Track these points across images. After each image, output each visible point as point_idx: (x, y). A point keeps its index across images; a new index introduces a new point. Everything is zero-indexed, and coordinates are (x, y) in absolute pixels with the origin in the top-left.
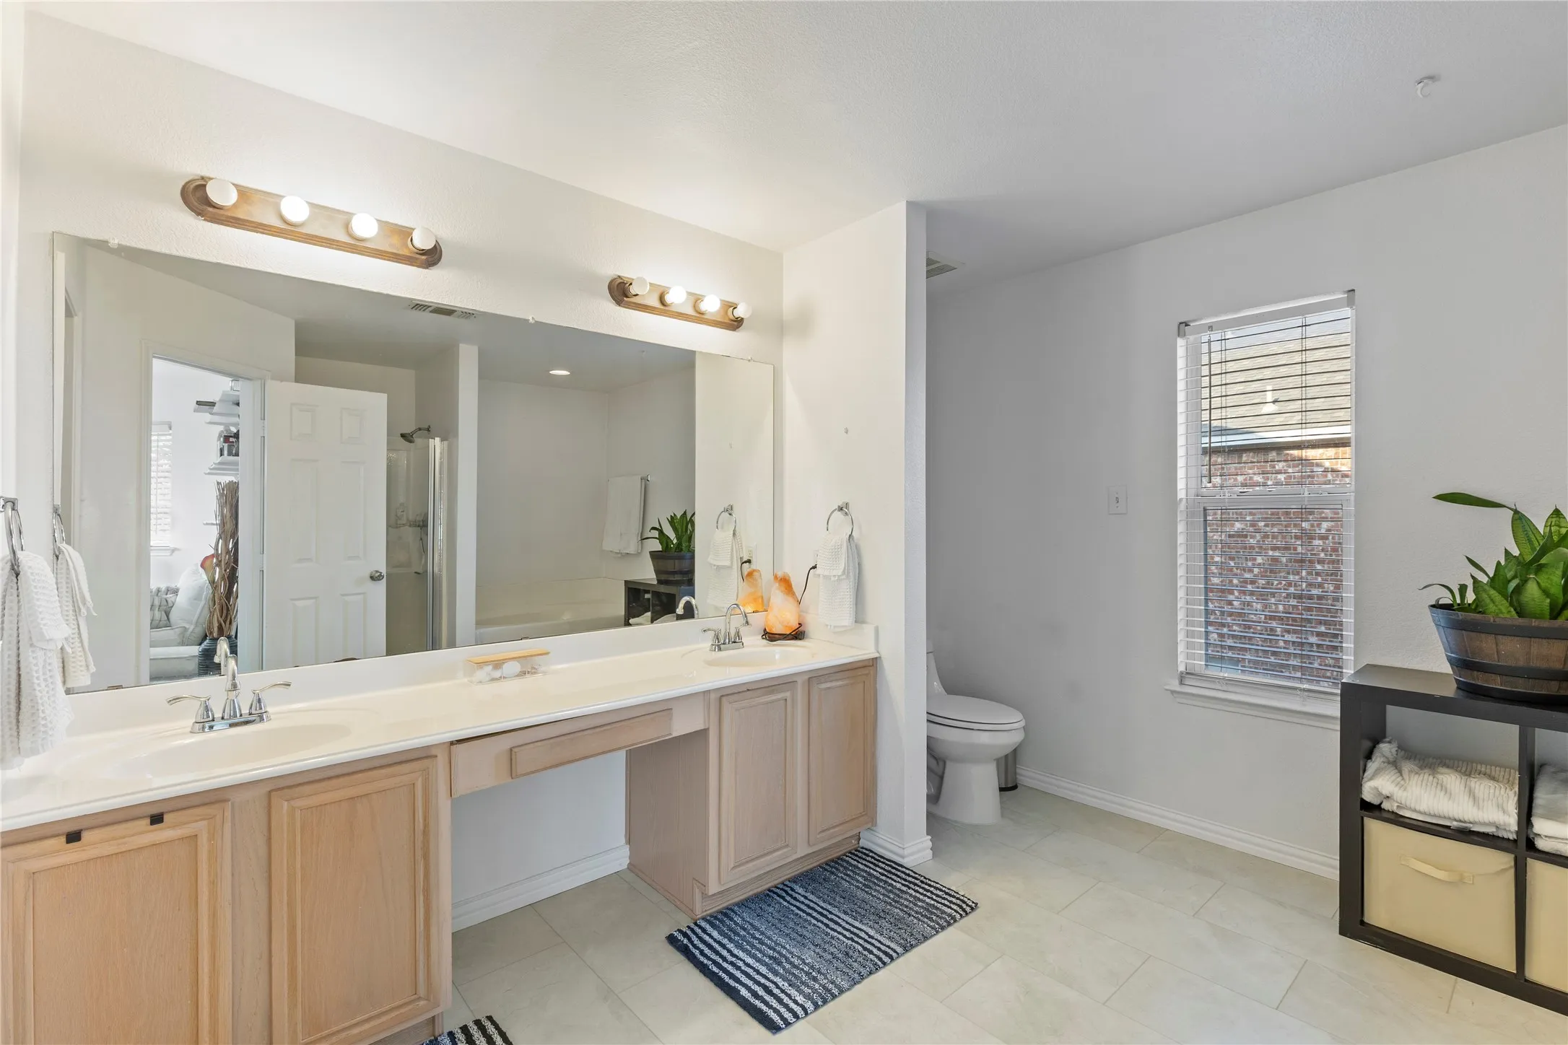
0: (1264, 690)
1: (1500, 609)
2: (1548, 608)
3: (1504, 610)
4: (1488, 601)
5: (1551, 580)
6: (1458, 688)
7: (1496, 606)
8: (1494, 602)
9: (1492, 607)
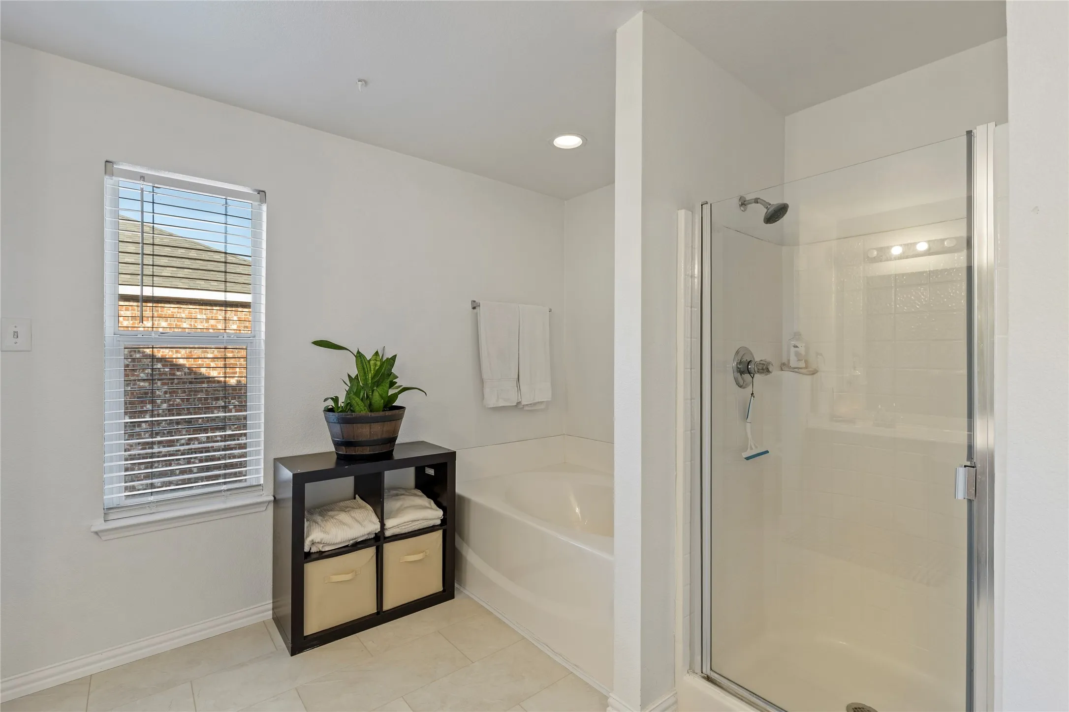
0: (183, 501)
1: (361, 409)
2: (382, 405)
3: (363, 409)
4: (355, 404)
5: (384, 390)
6: (338, 458)
7: (359, 407)
8: (358, 405)
9: (357, 409)
